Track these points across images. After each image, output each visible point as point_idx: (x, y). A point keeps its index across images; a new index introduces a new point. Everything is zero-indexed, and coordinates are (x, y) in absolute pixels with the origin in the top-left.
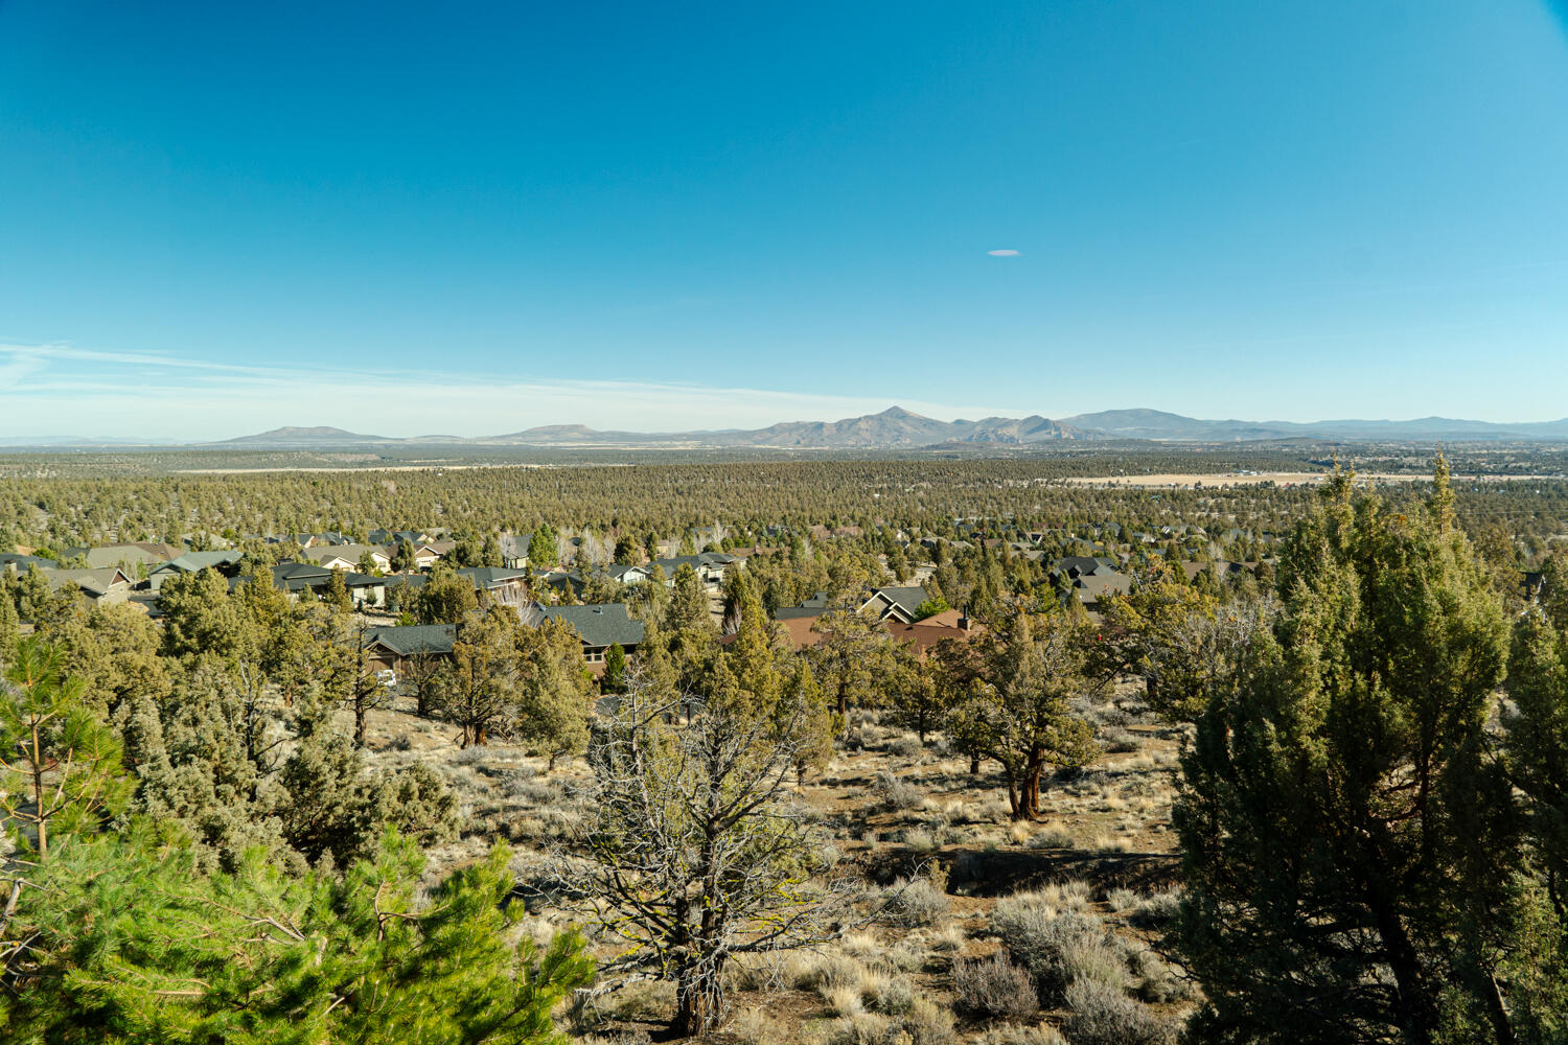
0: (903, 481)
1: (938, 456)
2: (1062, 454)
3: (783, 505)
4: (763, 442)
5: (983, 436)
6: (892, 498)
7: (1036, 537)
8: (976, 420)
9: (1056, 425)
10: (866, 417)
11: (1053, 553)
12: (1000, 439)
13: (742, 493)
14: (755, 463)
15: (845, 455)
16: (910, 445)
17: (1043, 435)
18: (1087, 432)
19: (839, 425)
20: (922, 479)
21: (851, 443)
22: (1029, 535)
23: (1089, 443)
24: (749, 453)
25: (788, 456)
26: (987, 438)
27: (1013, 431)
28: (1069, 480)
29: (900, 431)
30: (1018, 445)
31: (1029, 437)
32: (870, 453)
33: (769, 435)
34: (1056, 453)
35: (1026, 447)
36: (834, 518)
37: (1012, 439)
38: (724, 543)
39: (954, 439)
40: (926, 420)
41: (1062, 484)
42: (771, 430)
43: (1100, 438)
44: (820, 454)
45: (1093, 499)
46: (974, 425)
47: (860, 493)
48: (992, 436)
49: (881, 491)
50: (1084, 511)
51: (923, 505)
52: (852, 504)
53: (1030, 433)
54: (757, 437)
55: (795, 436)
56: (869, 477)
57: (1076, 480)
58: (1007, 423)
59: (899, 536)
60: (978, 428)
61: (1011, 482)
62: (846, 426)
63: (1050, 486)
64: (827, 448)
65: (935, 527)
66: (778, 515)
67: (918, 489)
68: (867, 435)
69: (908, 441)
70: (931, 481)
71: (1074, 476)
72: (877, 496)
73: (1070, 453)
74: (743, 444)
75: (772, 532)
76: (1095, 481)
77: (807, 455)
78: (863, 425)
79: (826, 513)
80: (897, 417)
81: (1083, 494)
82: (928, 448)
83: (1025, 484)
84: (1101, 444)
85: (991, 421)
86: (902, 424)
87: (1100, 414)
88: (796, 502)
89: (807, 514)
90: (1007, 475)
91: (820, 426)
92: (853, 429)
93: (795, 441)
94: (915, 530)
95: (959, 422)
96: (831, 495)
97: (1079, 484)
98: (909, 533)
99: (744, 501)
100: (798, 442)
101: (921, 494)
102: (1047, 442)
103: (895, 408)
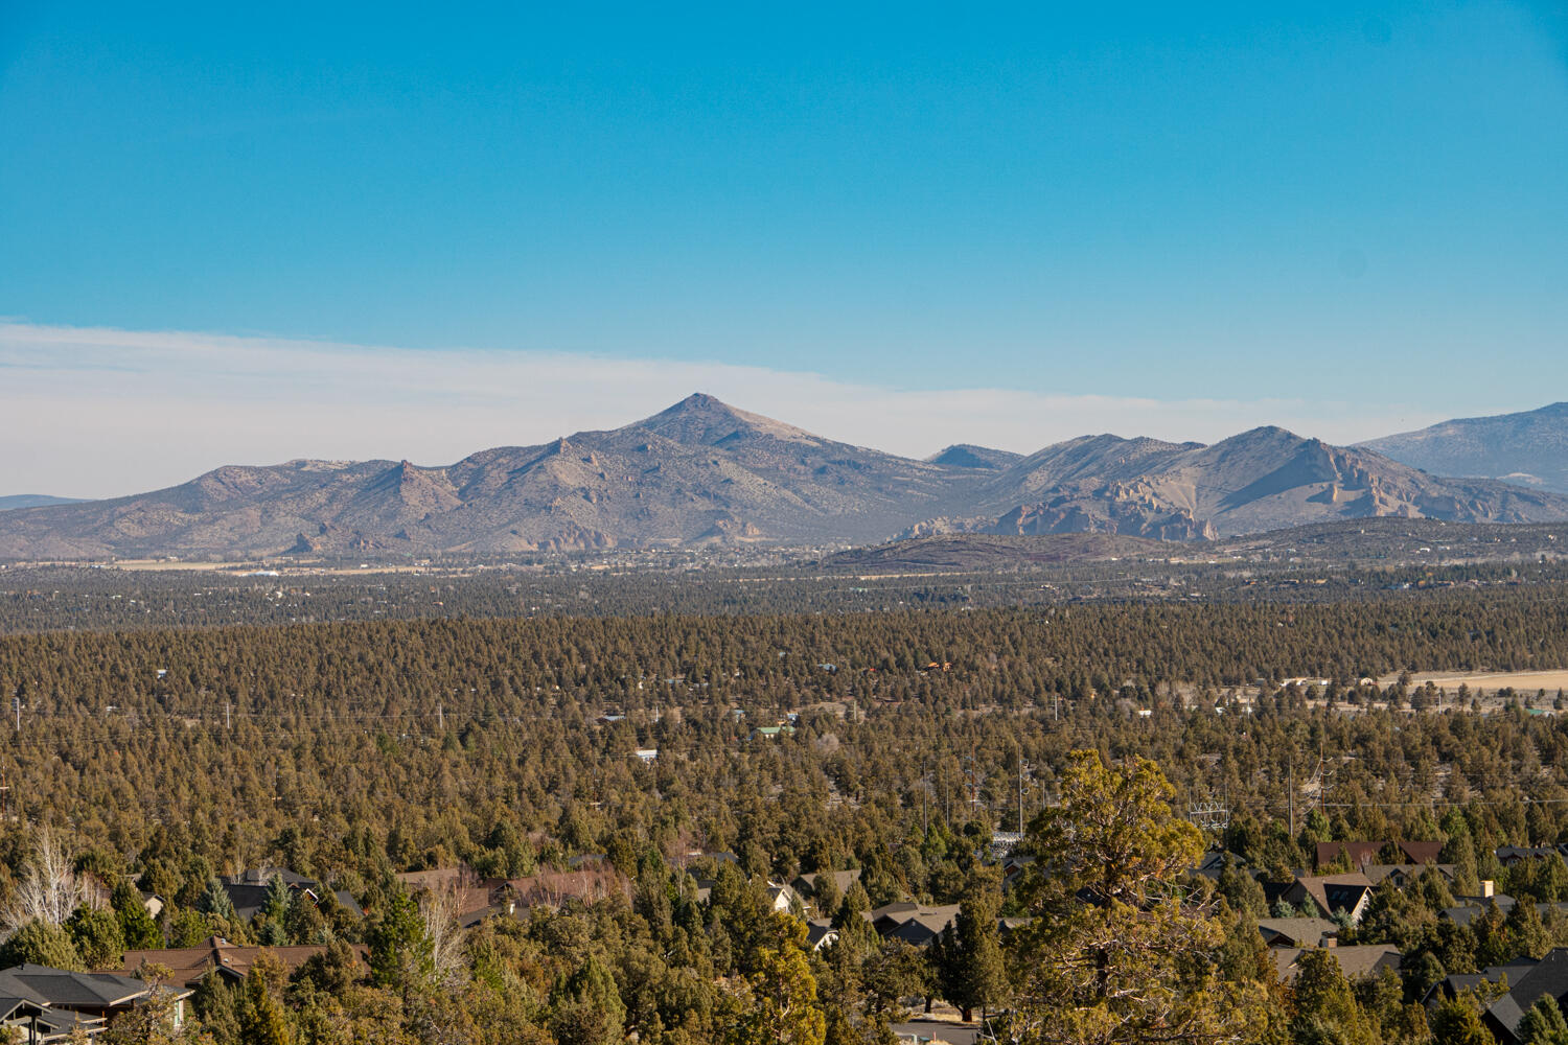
0: (747, 695)
1: (879, 593)
2: (1382, 581)
3: (261, 794)
4: (154, 546)
5: (1060, 513)
6: (714, 763)
7: (1343, 897)
8: (1026, 454)
9: (1351, 466)
10: (578, 439)
11: (1441, 952)
12: (1128, 521)
13: (81, 753)
14: (129, 629)
15: (490, 592)
16: (764, 550)
17: (1300, 508)
18: (1476, 492)
19: (472, 474)
20: (827, 687)
21: (521, 545)
22: (1314, 886)
23: (1485, 536)
24: (99, 592)
25: (260, 602)
26: (1074, 518)
27: (1178, 491)
28: (1418, 681)
29: (719, 495)
30: (1201, 544)
31: (1244, 511)
32: (600, 584)
33: (180, 517)
34: (1354, 575)
35: (1231, 553)
36: (494, 840)
37: (1174, 522)
38: (78, 926)
39: (943, 527)
40: (827, 449)
41: (1393, 696)
42: (189, 495)
43: (1527, 514)
44: (396, 591)
45: (1532, 754)
46: (1022, 466)
47: (574, 746)
48: (1095, 511)
49: (659, 734)
50: (1503, 797)
51: (845, 788)
52: (552, 787)
53: (1235, 500)
54: (129, 528)
55: (289, 521)
56: (608, 682)
57: (1449, 682)
58: (1154, 458)
59: (781, 903)
60: (1038, 480)
61: (1187, 693)
62: (496, 478)
63: (1344, 707)
64: (419, 568)
65: (920, 868)
66: (254, 833)
67: (813, 723)
68: (585, 514)
69: (754, 536)
70: (860, 693)
71: (1435, 665)
72: (647, 754)
73: (1412, 576)
74: (68, 554)
75: (247, 895)
76: (1523, 682)
77: (338, 597)
78: (568, 472)
79: (459, 819)
80: (708, 436)
81: (1488, 732)
82: (839, 561)
83: (1246, 699)
84: (1531, 538)
85: (1087, 453)
86: (728, 468)
87: (1523, 420)
88: (314, 787)
89: (380, 831)
90: (1169, 664)
91: (391, 477)
92: (528, 489)
93: (288, 540)
94: (842, 881)
95: (958, 457)
96: (457, 753)
97: (1463, 695)
98: (818, 894)
99: (98, 786)
100: (302, 547)
101: (831, 743)
102: (1315, 534)
103: (700, 401)
